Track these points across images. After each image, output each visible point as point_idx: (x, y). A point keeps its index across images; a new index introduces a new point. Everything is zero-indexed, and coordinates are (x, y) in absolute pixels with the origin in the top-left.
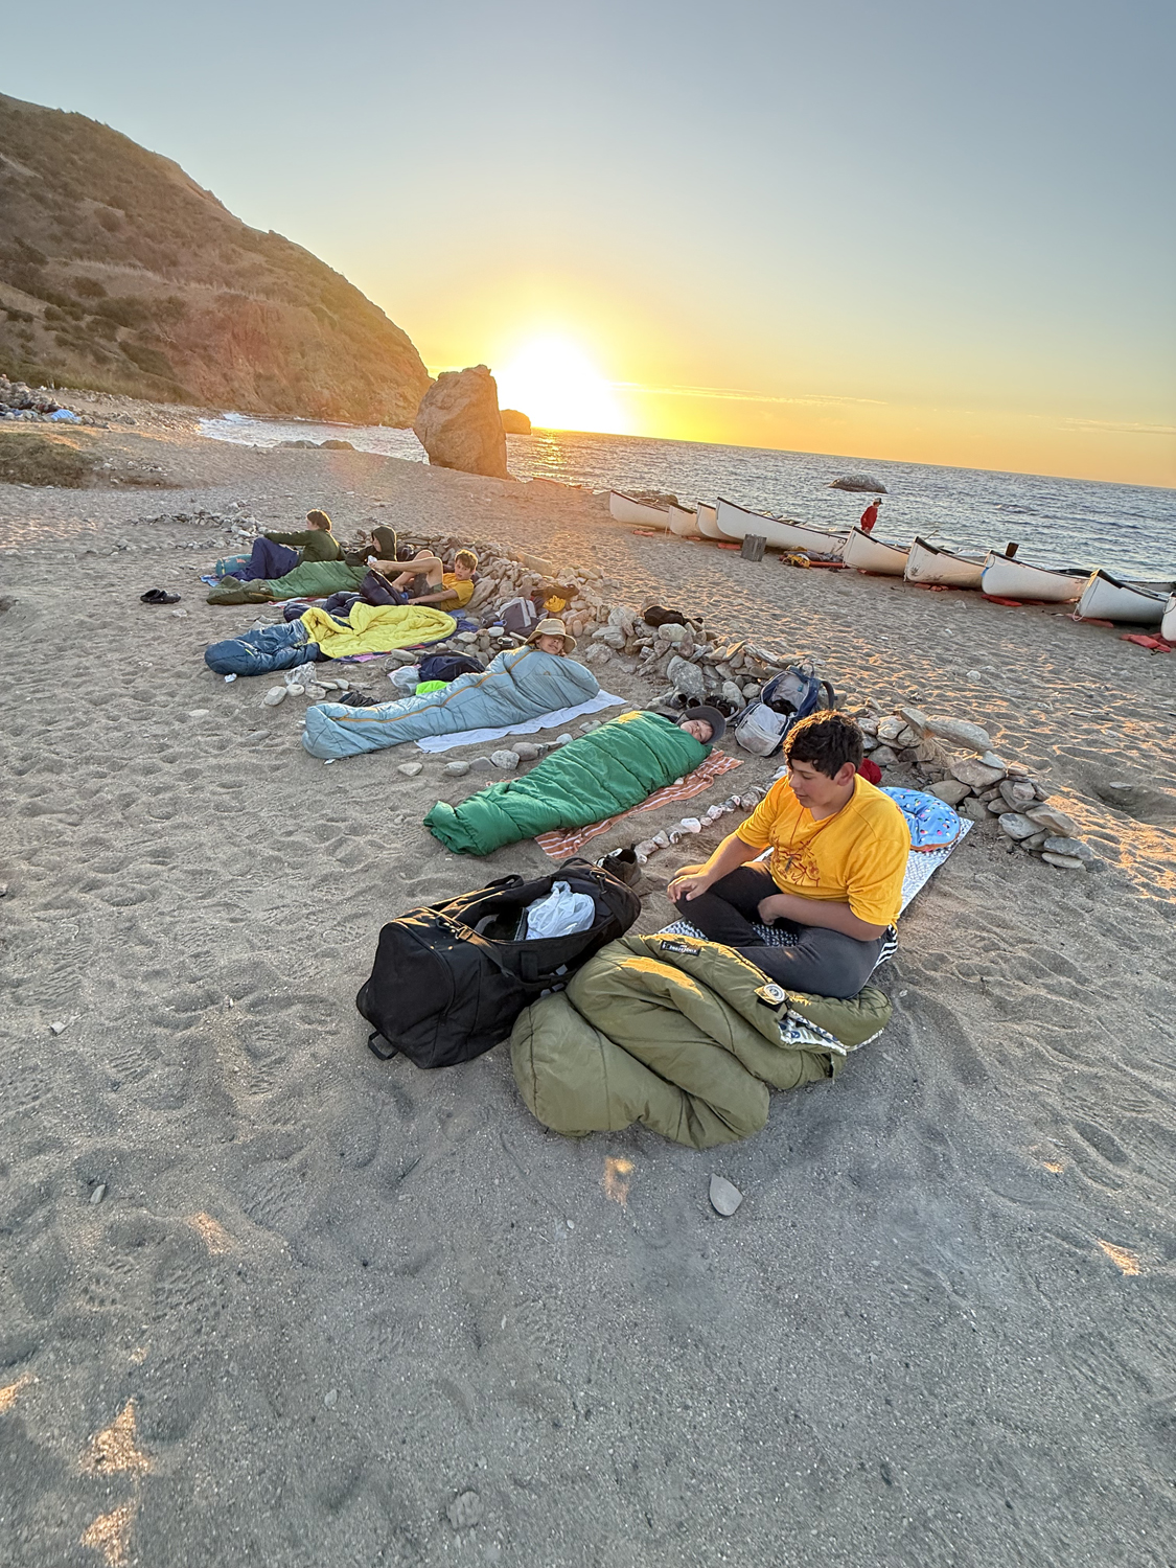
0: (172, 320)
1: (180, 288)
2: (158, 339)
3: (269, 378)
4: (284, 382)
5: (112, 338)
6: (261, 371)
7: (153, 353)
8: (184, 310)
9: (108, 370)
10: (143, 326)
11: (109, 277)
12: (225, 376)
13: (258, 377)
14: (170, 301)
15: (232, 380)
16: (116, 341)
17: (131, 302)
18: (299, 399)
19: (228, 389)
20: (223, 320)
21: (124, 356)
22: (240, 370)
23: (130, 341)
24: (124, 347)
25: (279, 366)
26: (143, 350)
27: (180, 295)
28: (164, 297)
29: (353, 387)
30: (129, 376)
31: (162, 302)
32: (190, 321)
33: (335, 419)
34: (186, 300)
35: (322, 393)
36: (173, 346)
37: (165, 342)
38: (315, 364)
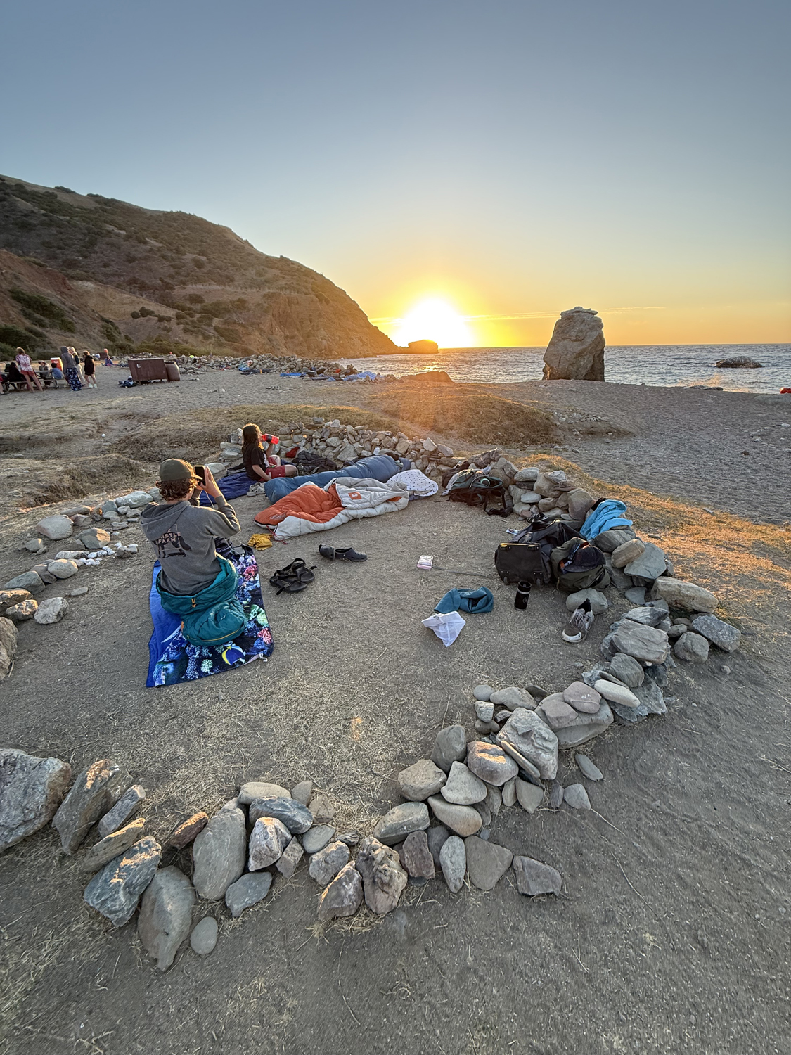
0: (240, 311)
1: (243, 293)
2: (235, 322)
3: (293, 337)
4: (301, 339)
5: (210, 325)
6: (288, 334)
7: (232, 331)
8: (246, 305)
9: (210, 343)
10: (227, 316)
11: (206, 292)
12: (269, 339)
13: (287, 336)
14: (239, 300)
15: (272, 340)
16: (212, 326)
17: (218, 304)
18: (309, 347)
19: (271, 346)
20: (268, 307)
21: (217, 335)
22: (277, 335)
23: (220, 326)
24: (216, 329)
25: (298, 329)
26: (226, 330)
27: (243, 297)
28: (235, 299)
29: (339, 337)
30: (221, 345)
31: (234, 302)
32: (249, 311)
33: (330, 357)
34: (247, 299)
35: (321, 342)
36: (243, 326)
37: (239, 324)
38: (318, 326)
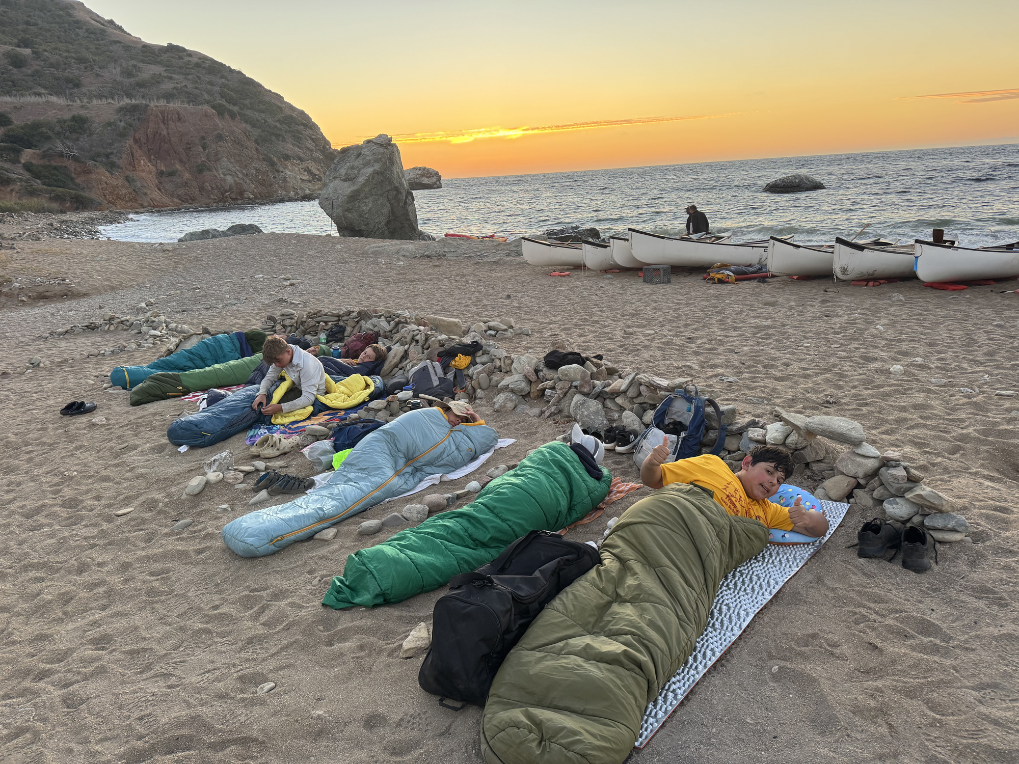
0: (74, 136)
1: (82, 107)
2: (61, 155)
3: (172, 174)
4: (187, 175)
5: (16, 161)
6: (163, 168)
7: (55, 168)
8: (86, 126)
9: (12, 190)
10: (46, 146)
11: (16, 107)
12: (127, 178)
13: (161, 173)
14: (74, 119)
15: (134, 180)
16: (20, 162)
17: (36, 126)
18: (202, 189)
19: (131, 190)
20: (125, 128)
21: (27, 175)
22: (143, 171)
23: (34, 161)
24: (28, 167)
25: (181, 161)
26: (45, 167)
27: (83, 113)
28: (67, 116)
29: (256, 169)
30: (32, 193)
31: (65, 121)
32: (91, 135)
33: (240, 202)
34: (88, 115)
35: (224, 180)
36: (76, 159)
37: (68, 157)
38: (216, 154)
